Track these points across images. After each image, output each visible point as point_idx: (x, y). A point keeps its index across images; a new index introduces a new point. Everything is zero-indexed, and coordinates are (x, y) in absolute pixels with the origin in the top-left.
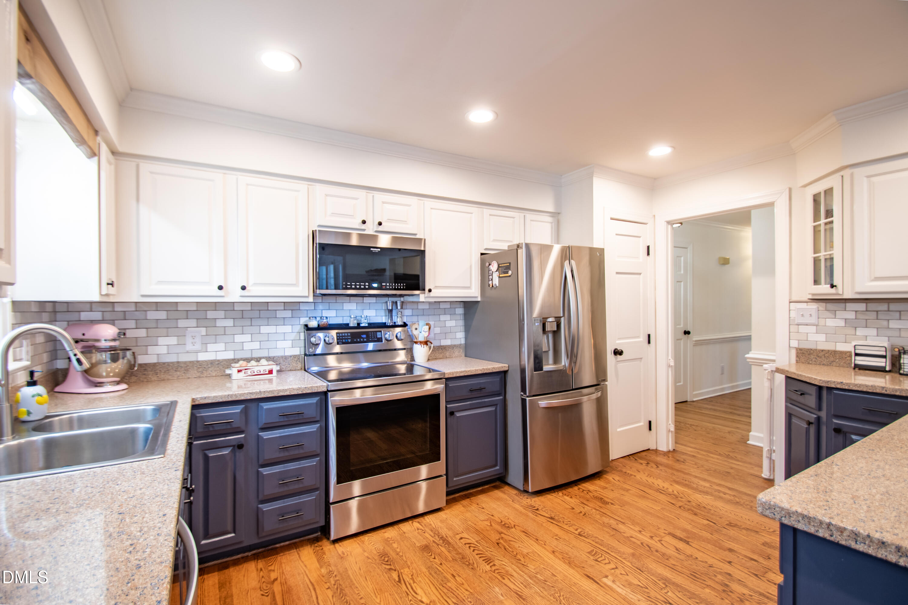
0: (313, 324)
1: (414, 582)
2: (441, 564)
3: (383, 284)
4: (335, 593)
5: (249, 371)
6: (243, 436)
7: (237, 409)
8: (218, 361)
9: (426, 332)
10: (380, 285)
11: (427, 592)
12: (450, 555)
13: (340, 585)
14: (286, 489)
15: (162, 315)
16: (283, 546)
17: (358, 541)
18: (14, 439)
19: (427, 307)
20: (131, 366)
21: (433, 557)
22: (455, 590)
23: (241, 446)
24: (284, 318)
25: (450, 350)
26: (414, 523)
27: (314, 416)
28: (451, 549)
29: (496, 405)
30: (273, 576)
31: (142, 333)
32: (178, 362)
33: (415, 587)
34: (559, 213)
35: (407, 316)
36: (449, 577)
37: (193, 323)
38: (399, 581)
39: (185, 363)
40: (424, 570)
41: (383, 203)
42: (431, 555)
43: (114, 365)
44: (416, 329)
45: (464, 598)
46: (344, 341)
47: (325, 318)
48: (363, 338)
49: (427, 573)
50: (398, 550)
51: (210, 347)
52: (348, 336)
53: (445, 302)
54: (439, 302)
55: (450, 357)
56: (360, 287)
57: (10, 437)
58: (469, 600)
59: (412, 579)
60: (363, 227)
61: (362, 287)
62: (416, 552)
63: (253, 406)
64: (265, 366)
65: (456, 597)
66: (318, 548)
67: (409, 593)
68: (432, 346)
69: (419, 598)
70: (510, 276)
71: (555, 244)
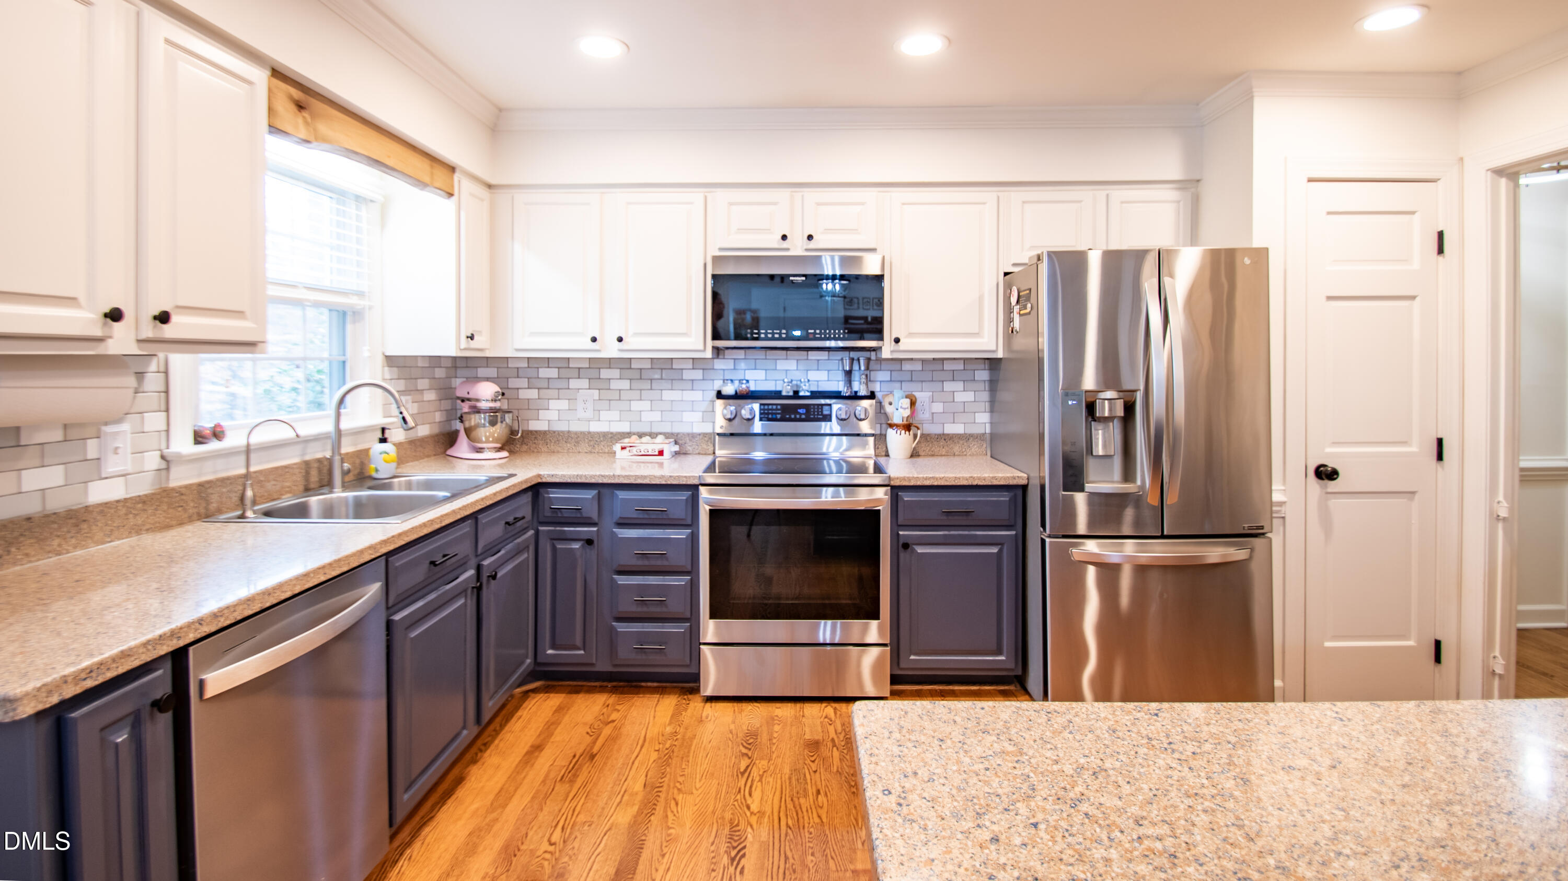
0: (729, 390)
1: (760, 780)
2: (815, 772)
3: (810, 331)
4: (659, 758)
5: (634, 450)
6: (595, 529)
7: (589, 494)
8: (612, 433)
9: (905, 409)
10: (805, 333)
11: (765, 798)
12: (839, 764)
13: (673, 751)
14: (645, 609)
15: (553, 373)
16: (650, 687)
17: (736, 708)
18: (343, 491)
19: (919, 367)
20: (513, 432)
21: (813, 759)
22: (804, 810)
23: (589, 542)
24: (693, 380)
25: (961, 442)
26: (829, 707)
27: (681, 517)
28: (848, 757)
29: (1002, 544)
30: (614, 716)
31: (533, 394)
32: (569, 432)
33: (757, 786)
34: (1198, 181)
35: (881, 382)
36: (811, 791)
37: (584, 383)
38: (743, 774)
39: (576, 433)
40: (787, 770)
41: (818, 204)
42: (812, 756)
43: (492, 429)
44: (891, 404)
45: (806, 825)
46: (770, 416)
47: (744, 382)
48: (801, 414)
49: (787, 776)
50: (775, 735)
51: (604, 415)
52: (777, 409)
53: (954, 359)
54: (943, 360)
55: (962, 454)
56: (773, 336)
57: (340, 490)
58: (812, 830)
59: (761, 776)
60: (785, 244)
61: (777, 336)
62: (796, 745)
63: (605, 491)
64: (660, 443)
65: (798, 819)
66: (684, 701)
67: (742, 791)
68: (919, 433)
69: (749, 802)
70: (1029, 313)
71: (1184, 246)
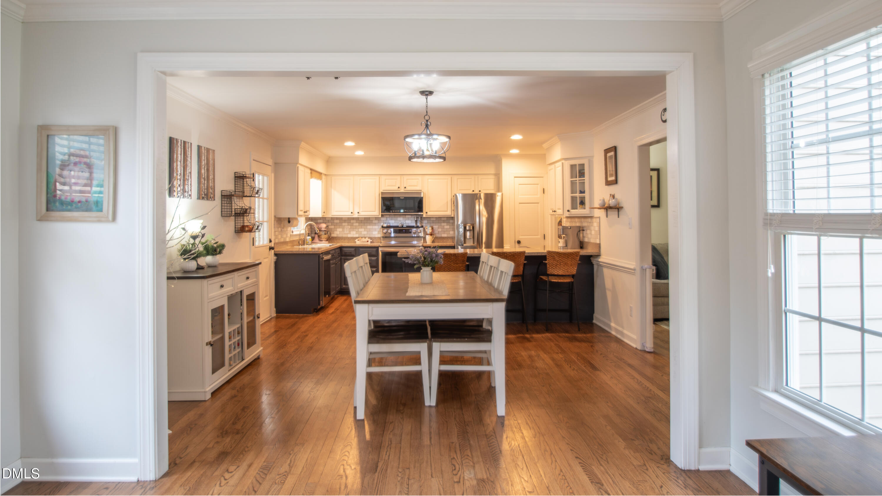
0: (385, 225)
3: (406, 210)
5: (361, 240)
8: (354, 237)
9: (430, 230)
10: (404, 211)
15: (338, 221)
19: (433, 219)
24: (375, 223)
25: (446, 239)
27: (375, 255)
31: (333, 227)
32: (342, 237)
35: (424, 223)
37: (347, 224)
39: (344, 237)
41: (407, 179)
43: (325, 236)
44: (427, 229)
46: (396, 232)
47: (389, 223)
48: (404, 232)
51: (352, 232)
52: (398, 230)
53: (443, 217)
54: (441, 217)
60: (399, 189)
61: (397, 212)
64: (367, 239)
68: (434, 236)
